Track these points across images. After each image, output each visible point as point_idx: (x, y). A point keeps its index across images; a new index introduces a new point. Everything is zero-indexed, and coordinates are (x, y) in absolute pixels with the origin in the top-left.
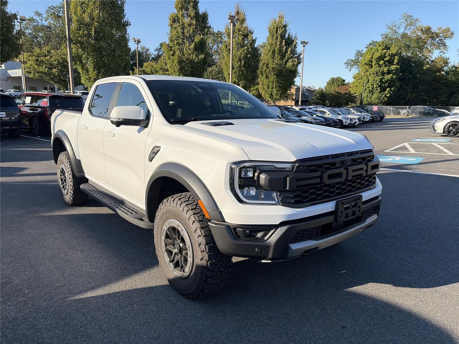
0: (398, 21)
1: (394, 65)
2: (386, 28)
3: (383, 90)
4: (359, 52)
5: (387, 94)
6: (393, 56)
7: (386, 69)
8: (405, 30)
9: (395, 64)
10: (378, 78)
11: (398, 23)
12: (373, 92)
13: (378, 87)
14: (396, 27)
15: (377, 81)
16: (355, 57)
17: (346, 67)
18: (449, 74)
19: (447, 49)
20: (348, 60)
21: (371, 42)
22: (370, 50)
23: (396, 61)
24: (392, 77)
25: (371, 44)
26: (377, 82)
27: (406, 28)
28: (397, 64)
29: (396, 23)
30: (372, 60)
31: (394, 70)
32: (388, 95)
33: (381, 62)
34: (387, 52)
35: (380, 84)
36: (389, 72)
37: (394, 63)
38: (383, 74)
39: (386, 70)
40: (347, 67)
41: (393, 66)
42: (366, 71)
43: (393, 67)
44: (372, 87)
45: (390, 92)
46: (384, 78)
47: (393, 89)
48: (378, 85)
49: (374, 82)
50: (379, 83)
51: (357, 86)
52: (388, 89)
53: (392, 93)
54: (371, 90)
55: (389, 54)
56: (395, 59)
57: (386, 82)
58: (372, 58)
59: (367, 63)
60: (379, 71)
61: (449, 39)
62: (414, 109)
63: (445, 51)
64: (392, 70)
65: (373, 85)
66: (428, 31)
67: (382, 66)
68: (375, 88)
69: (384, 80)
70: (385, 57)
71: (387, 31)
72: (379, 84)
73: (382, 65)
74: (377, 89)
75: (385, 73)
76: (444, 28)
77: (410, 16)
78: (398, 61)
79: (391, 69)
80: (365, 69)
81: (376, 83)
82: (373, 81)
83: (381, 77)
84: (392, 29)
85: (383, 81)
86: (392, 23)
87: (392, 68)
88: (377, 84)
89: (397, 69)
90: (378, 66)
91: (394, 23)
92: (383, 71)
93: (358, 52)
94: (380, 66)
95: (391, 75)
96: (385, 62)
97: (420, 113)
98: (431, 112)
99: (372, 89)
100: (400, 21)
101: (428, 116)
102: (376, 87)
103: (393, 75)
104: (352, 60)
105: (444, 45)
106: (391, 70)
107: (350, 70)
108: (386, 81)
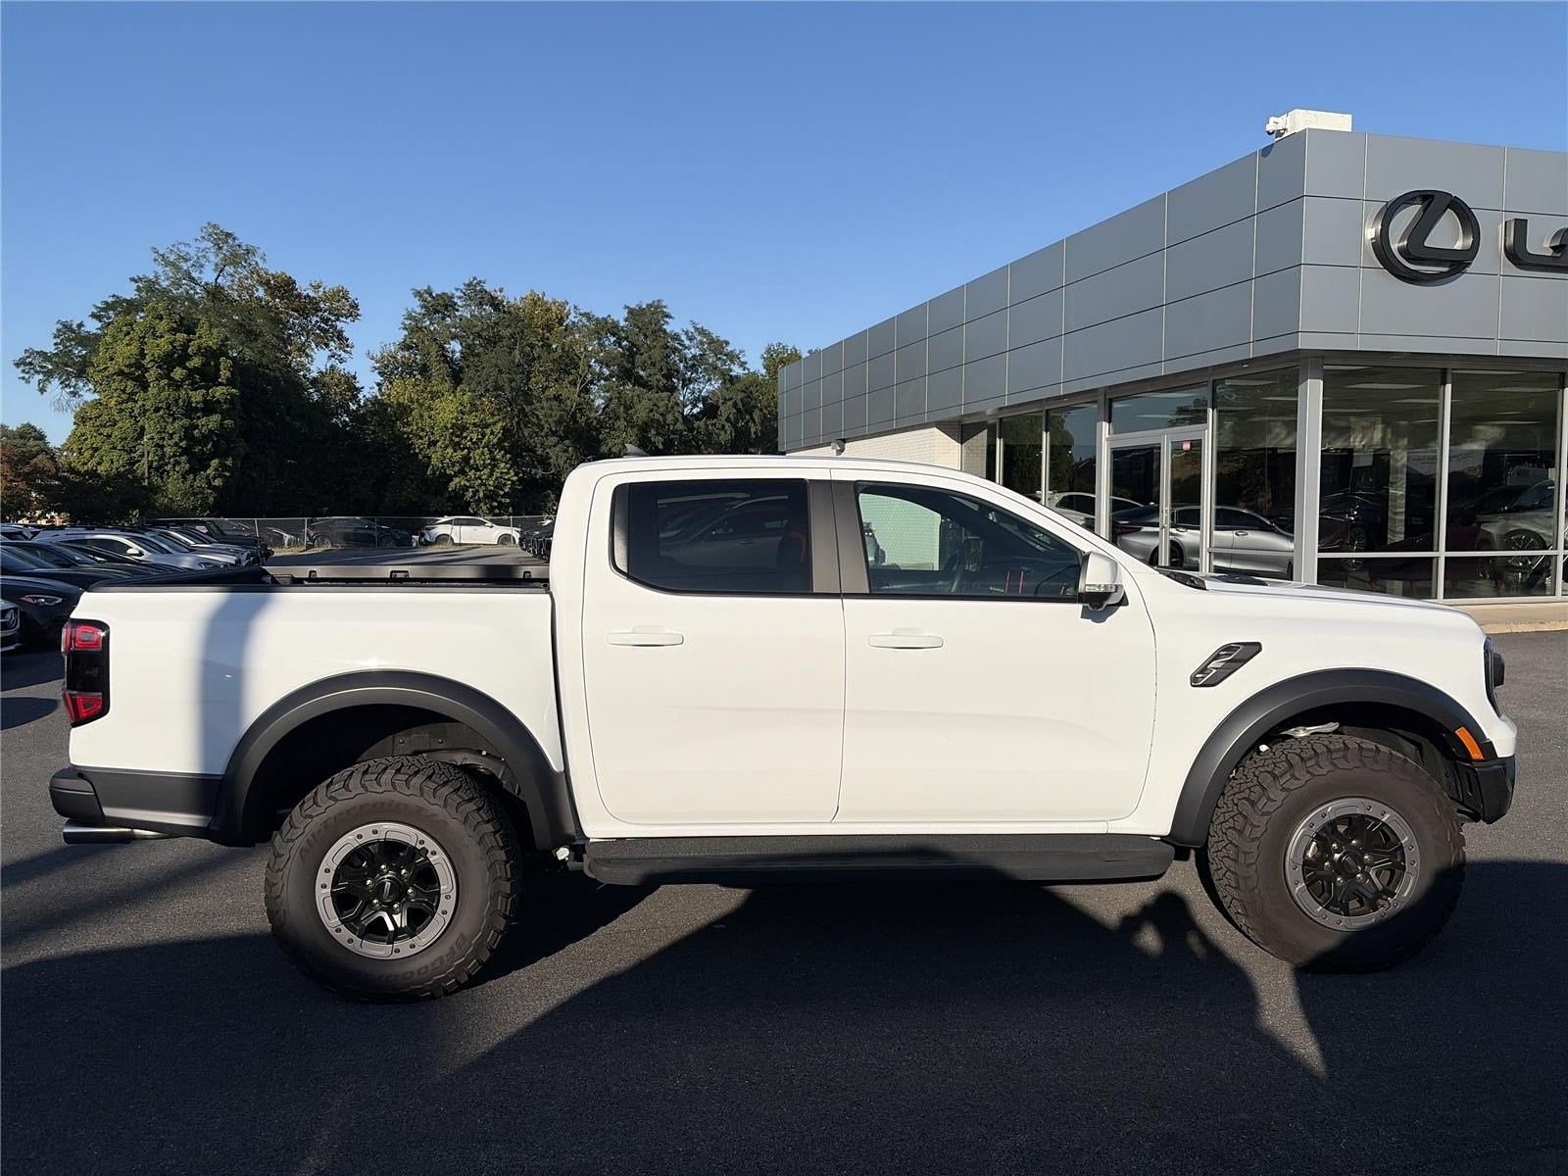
0: (194, 245)
1: (221, 384)
2: (155, 260)
3: (198, 464)
4: (67, 327)
5: (215, 478)
6: (212, 355)
7: (197, 397)
8: (219, 276)
9: (224, 381)
10: (176, 425)
11: (192, 252)
12: (165, 471)
13: (181, 455)
14: (190, 263)
15: (174, 433)
16: (56, 344)
17: (22, 375)
18: (366, 423)
19: (348, 349)
20: (26, 351)
21: (110, 300)
22: (125, 329)
23: (224, 374)
24: (221, 425)
25: (108, 307)
26: (176, 438)
27: (221, 272)
28: (230, 382)
29: (187, 249)
30: (144, 362)
31: (225, 403)
32: (217, 482)
33: (178, 373)
34: (189, 341)
35: (188, 445)
36: (209, 407)
37: (220, 380)
38: (190, 411)
39: (198, 399)
40: (27, 376)
41: (218, 388)
42: (124, 396)
43: (219, 392)
44: (159, 453)
45: (223, 471)
46: (197, 427)
47: (229, 462)
48: (181, 447)
49: (164, 438)
50: (181, 440)
51: (96, 450)
52: (215, 462)
53: (227, 474)
54: (155, 464)
55: (200, 348)
56: (222, 367)
57: (205, 438)
58: (143, 355)
59: (126, 370)
60: (176, 401)
61: (348, 320)
62: (326, 526)
63: (343, 355)
64: (218, 401)
65: (162, 447)
66: (283, 287)
67: (181, 386)
68: (169, 458)
69: (197, 431)
70: (189, 357)
71: (160, 269)
72: (183, 444)
73: (183, 381)
74: (177, 463)
75: (196, 409)
76: (330, 285)
77: (228, 235)
78: (232, 373)
79: (214, 397)
80: (124, 391)
81: (172, 442)
82: (159, 432)
83: (185, 422)
84: (173, 264)
85: (193, 435)
86: (174, 246)
87: (217, 394)
88: (176, 444)
89: (232, 400)
90: (169, 385)
91: (182, 248)
92: (190, 403)
93: (65, 326)
94: (176, 385)
95: (216, 417)
96: (191, 372)
97: (346, 538)
98: (376, 534)
99: (159, 460)
100: (198, 244)
101: (368, 546)
102: (174, 456)
103: (223, 420)
104: (42, 354)
105: (340, 336)
106: (214, 402)
107: (42, 390)
108: (204, 436)
